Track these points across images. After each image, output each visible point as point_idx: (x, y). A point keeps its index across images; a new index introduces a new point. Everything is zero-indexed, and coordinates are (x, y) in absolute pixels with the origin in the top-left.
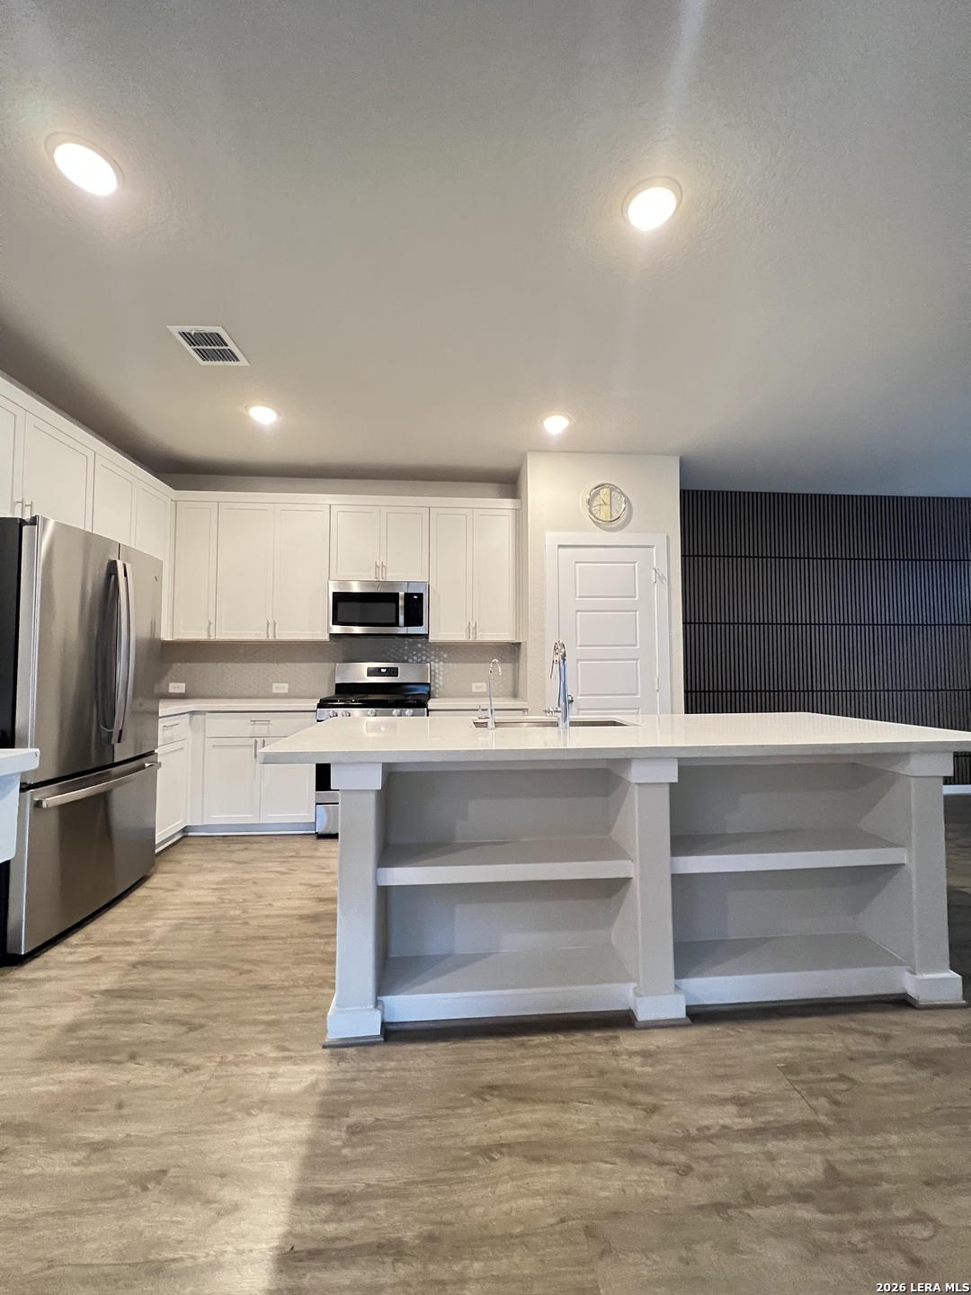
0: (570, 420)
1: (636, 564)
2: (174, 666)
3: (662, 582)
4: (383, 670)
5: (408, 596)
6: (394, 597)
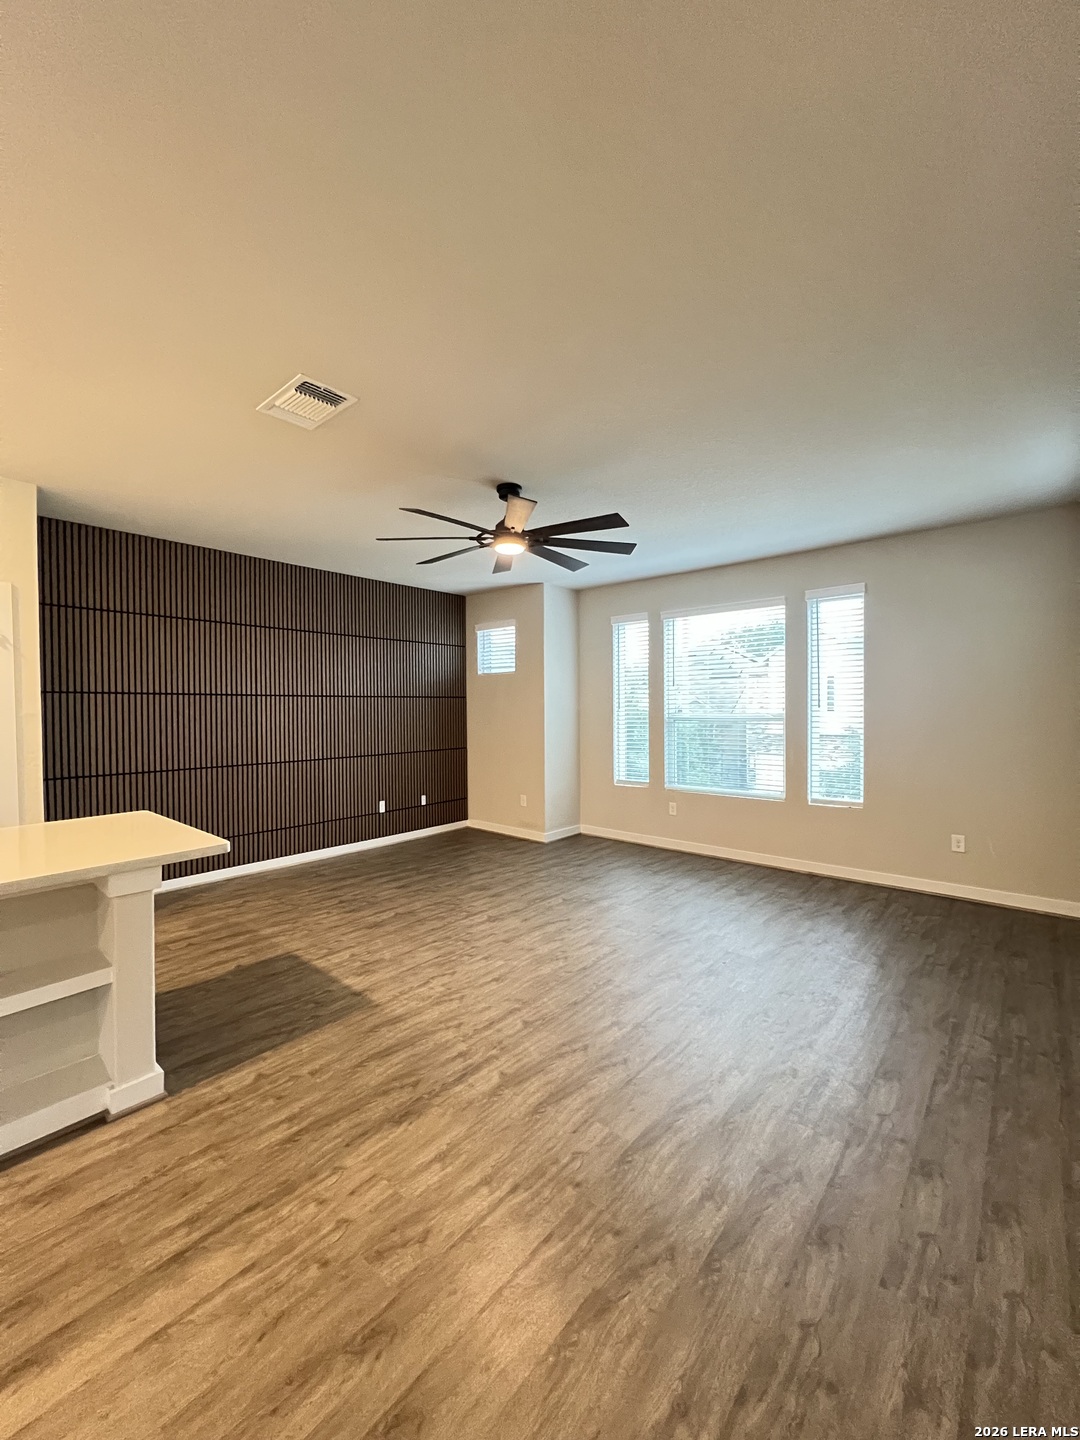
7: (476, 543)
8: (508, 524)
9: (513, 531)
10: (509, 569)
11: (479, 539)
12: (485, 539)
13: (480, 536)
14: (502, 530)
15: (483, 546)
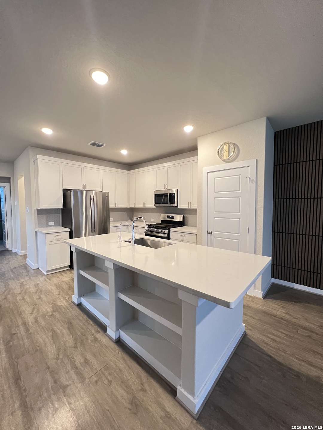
0: (194, 127)
1: (241, 176)
2: (135, 213)
3: (253, 183)
4: (171, 217)
5: (170, 194)
6: (166, 195)
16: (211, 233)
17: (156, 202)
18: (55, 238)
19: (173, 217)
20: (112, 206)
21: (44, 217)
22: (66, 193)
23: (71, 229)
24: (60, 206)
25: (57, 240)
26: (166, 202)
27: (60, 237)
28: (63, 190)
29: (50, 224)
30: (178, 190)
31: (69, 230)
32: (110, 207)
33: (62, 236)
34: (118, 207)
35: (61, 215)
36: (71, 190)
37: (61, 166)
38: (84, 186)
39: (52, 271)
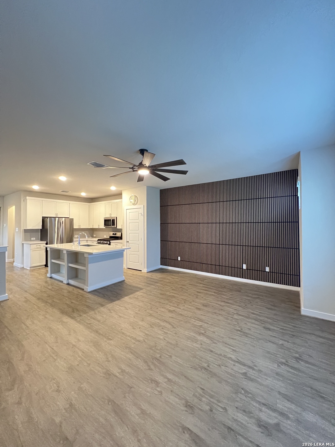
1: (138, 212)
5: (113, 220)
6: (110, 220)
7: (131, 170)
8: (143, 163)
9: (145, 166)
10: (143, 181)
11: (132, 168)
12: (135, 168)
13: (132, 167)
14: (141, 165)
15: (134, 171)
16: (128, 242)
17: (105, 225)
18: (36, 247)
19: (116, 234)
20: (75, 227)
21: (28, 234)
22: (44, 220)
23: (47, 242)
24: (40, 227)
25: (37, 248)
26: (110, 225)
27: (39, 246)
28: (42, 217)
29: (32, 239)
30: (117, 218)
31: (46, 242)
32: (74, 228)
33: (41, 246)
34: (81, 228)
35: (40, 233)
36: (47, 217)
37: (41, 203)
38: (57, 214)
39: (33, 268)
